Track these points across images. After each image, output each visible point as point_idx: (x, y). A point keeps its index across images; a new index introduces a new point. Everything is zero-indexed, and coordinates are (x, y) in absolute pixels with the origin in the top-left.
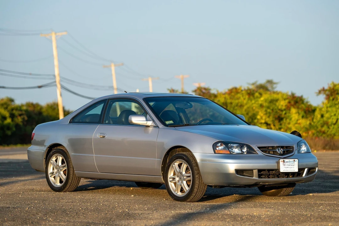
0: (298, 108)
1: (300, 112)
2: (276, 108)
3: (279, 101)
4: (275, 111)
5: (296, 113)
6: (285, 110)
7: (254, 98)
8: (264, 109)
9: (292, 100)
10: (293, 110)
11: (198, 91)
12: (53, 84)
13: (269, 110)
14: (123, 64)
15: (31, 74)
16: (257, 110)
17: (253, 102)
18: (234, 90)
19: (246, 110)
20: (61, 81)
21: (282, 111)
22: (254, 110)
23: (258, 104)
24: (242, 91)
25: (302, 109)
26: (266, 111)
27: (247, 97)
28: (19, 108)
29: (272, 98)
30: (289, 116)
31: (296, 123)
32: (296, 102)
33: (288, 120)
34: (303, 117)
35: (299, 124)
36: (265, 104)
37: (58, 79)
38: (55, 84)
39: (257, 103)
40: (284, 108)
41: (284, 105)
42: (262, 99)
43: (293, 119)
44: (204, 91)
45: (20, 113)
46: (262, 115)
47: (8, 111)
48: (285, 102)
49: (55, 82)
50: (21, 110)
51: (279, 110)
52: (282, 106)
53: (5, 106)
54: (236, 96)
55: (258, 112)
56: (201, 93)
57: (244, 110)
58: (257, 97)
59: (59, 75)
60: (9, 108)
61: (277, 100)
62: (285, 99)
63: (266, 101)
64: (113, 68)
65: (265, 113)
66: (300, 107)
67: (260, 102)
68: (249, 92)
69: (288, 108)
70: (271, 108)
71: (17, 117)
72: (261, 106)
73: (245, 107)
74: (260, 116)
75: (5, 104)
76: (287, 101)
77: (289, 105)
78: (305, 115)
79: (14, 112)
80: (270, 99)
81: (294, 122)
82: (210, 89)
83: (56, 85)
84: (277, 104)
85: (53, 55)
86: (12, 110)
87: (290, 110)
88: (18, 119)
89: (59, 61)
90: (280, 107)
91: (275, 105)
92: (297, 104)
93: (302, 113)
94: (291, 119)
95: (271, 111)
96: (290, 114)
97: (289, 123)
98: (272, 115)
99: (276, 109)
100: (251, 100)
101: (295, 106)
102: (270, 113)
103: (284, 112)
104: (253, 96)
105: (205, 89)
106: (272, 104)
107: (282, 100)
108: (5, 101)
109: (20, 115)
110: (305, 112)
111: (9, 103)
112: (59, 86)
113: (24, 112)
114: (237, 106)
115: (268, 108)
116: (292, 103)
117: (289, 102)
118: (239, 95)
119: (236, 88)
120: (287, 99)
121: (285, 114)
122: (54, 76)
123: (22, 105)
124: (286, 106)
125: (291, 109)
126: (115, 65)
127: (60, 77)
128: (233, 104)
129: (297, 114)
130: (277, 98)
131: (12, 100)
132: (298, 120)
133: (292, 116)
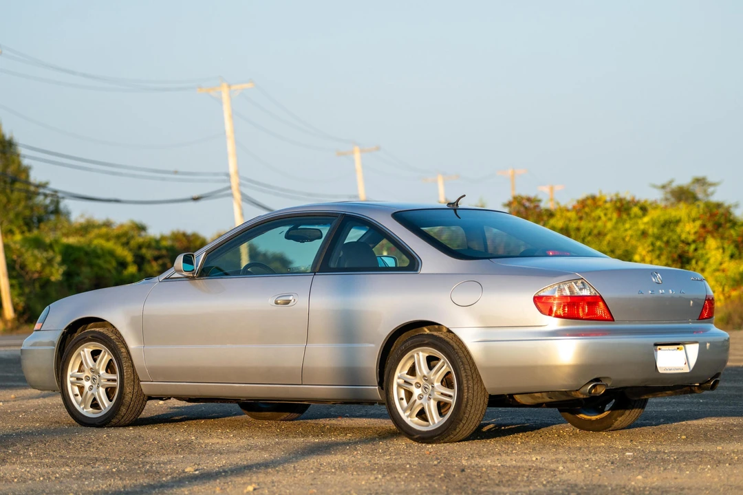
0: (722, 238)
1: (726, 246)
2: (675, 237)
3: (681, 224)
4: (673, 244)
5: (718, 248)
6: (694, 241)
7: (630, 219)
8: (650, 240)
9: (709, 220)
10: (712, 243)
11: (515, 205)
12: (225, 192)
13: (658, 243)
14: (378, 148)
15: (176, 172)
16: (634, 242)
17: (627, 226)
18: (589, 202)
19: (609, 243)
20: (240, 185)
21: (689, 244)
22: (627, 243)
23: (638, 230)
24: (606, 202)
25: (729, 238)
26: (653, 244)
27: (615, 216)
28: (153, 244)
29: (667, 217)
30: (702, 255)
31: (718, 270)
32: (718, 226)
33: (701, 264)
34: (732, 257)
35: (723, 271)
36: (652, 231)
37: (234, 182)
38: (229, 192)
39: (635, 227)
40: (691, 238)
41: (693, 231)
42: (646, 219)
43: (712, 261)
44: (527, 204)
45: (156, 253)
46: (644, 253)
47: (130, 250)
48: (695, 227)
49: (230, 188)
50: (158, 248)
51: (683, 242)
52: (689, 233)
53: (124, 240)
54: (593, 214)
55: (635, 248)
56: (522, 209)
57: (605, 243)
58: (636, 216)
59: (237, 173)
60: (133, 243)
61: (678, 222)
62: (694, 220)
63: (653, 223)
64: (357, 156)
65: (650, 248)
66: (727, 235)
67: (642, 227)
68: (618, 204)
69: (701, 239)
70: (665, 239)
71: (149, 262)
72: (644, 234)
73: (608, 237)
74: (640, 255)
75: (125, 234)
76: (698, 223)
77: (702, 231)
78: (737, 253)
79: (144, 251)
80: (662, 219)
81: (714, 267)
82: (540, 201)
83: (231, 195)
84: (678, 230)
85: (225, 133)
86: (140, 247)
87: (704, 242)
88: (152, 267)
89: (237, 143)
90: (683, 236)
91: (673, 231)
92: (721, 230)
93: (730, 249)
94: (707, 262)
95: (663, 245)
96: (704, 252)
97: (703, 270)
98: (665, 252)
99: (674, 241)
100: (624, 222)
101: (715, 235)
102: (660, 249)
103: (693, 247)
104: (628, 214)
105: (529, 200)
106: (665, 230)
107: (689, 222)
108: (125, 229)
109: (156, 258)
110: (737, 246)
111: (135, 233)
112: (237, 195)
113: (164, 252)
114: (590, 234)
115: (658, 238)
116: (710, 226)
117: (704, 226)
118: (599, 212)
119: (594, 198)
120: (699, 219)
121: (696, 250)
122: (228, 175)
123: (163, 238)
124: (696, 233)
125: (707, 239)
126: (362, 151)
127: (240, 177)
128: (582, 231)
129: (721, 251)
130: (678, 218)
131: (142, 228)
132: (721, 264)
133: (709, 256)
